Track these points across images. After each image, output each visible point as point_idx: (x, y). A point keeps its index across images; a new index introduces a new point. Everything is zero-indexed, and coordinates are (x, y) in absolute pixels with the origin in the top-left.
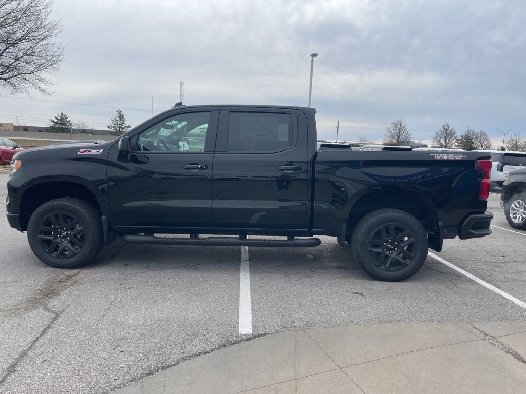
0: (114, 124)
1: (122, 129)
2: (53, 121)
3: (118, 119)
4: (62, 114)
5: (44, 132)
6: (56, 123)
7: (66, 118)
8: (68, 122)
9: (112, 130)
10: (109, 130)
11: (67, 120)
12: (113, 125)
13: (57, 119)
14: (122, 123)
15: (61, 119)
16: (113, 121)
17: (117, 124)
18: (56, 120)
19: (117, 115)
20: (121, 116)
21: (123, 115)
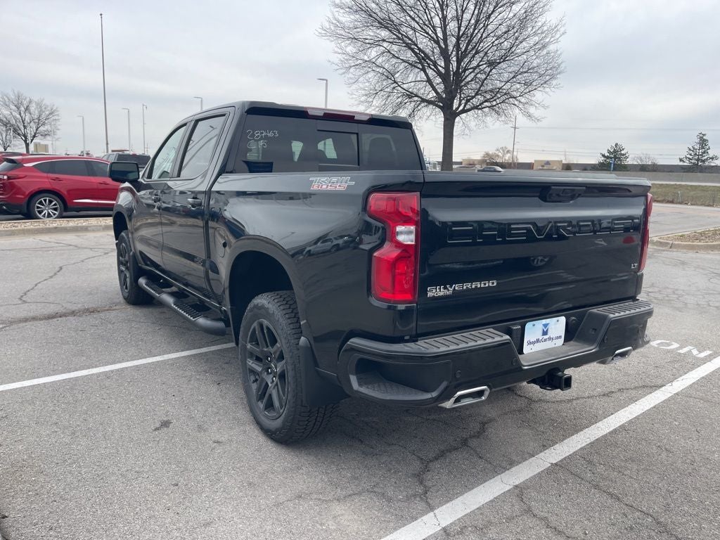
0: (691, 155)
1: (704, 161)
2: (604, 156)
3: (697, 147)
4: (616, 145)
5: (590, 170)
6: (608, 157)
7: (621, 150)
8: (623, 155)
9: (687, 163)
10: (681, 163)
11: (623, 152)
12: (688, 156)
13: (609, 152)
14: (704, 152)
15: (615, 151)
16: (690, 150)
17: (696, 154)
18: (607, 154)
19: (698, 140)
20: (703, 142)
21: (707, 140)
